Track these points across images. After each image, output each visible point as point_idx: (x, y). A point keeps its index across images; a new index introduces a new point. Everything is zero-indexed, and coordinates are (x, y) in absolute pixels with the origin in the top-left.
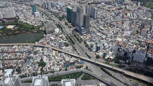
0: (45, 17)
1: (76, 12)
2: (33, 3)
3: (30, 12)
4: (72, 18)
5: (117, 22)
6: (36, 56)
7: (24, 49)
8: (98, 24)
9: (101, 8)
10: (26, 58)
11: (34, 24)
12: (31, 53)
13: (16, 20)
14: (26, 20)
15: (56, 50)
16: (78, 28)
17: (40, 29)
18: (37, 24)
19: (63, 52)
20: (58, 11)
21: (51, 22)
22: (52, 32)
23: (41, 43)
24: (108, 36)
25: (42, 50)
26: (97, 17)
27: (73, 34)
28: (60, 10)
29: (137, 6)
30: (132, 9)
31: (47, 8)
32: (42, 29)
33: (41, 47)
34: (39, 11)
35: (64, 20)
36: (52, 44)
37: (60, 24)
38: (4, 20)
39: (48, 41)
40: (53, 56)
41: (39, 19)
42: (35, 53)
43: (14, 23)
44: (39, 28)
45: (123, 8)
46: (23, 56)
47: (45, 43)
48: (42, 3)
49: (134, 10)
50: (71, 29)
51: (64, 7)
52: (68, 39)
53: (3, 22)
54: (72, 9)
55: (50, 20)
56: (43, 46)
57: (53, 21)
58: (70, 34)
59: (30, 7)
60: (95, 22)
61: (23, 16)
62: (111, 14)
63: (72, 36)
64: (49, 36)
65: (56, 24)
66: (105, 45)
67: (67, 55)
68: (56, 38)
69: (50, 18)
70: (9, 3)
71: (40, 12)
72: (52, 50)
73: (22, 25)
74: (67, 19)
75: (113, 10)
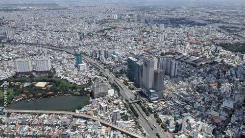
0: (94, 71)
1: (142, 65)
2: (78, 50)
3: (73, 63)
4: (136, 74)
5: (210, 85)
6: (74, 133)
7: (57, 120)
8: (177, 86)
9: (182, 61)
10: (58, 136)
11: (77, 82)
12: (66, 128)
13: (51, 75)
14: (66, 76)
15: (107, 126)
16: (144, 91)
17: (85, 89)
18: (81, 81)
19: (119, 130)
20: (114, 64)
21: (102, 80)
22: (103, 95)
23: (84, 111)
24: (195, 107)
25: (86, 123)
26: (176, 75)
27: (136, 99)
28: (117, 62)
29: (242, 59)
30: (234, 65)
31: (99, 59)
32: (88, 90)
33: (84, 118)
34: (86, 62)
35: (123, 76)
36: (102, 115)
37: (116, 82)
38: (33, 73)
39: (96, 109)
40: (101, 136)
41: (84, 74)
42: (74, 128)
43: (47, 79)
44: (83, 89)
45: (217, 63)
46: (54, 131)
47: (91, 112)
48: (92, 51)
49: (238, 66)
50: (134, 91)
51: (124, 57)
52: (127, 108)
53: (31, 77)
54: (136, 62)
55: (101, 76)
56: (87, 116)
57: (105, 78)
58: (131, 100)
59: (73, 57)
60: (172, 82)
61: (61, 68)
62: (199, 71)
63: (134, 103)
64: (98, 101)
65: (110, 83)
66: (190, 122)
67: (124, 135)
68: (108, 104)
69: (101, 73)
70: (43, 49)
71: (87, 64)
72: (100, 125)
73: (59, 83)
74: (126, 76)
75: (201, 65)
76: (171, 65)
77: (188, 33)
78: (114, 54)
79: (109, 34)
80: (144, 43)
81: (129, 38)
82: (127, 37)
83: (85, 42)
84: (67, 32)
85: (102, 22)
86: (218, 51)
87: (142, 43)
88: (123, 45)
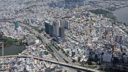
0: (26, 31)
1: (53, 25)
2: (15, 20)
3: (13, 28)
4: (50, 30)
5: (86, 31)
6: (19, 66)
7: (9, 60)
8: (71, 34)
9: (72, 21)
10: (10, 69)
11: (17, 38)
12: (14, 64)
13: (1, 36)
14: (10, 35)
15: (37, 59)
16: (55, 38)
17: (23, 41)
18: (20, 37)
19: (44, 60)
20: (37, 26)
21: (32, 35)
22: (33, 43)
23: (23, 54)
24: (80, 43)
25: (25, 60)
26: (70, 28)
27: (51, 43)
28: (39, 25)
29: (100, 17)
30: (97, 20)
31: (28, 24)
32: (24, 42)
33: (24, 57)
34: (21, 26)
35: (43, 32)
36: (34, 54)
37: (40, 36)
39: (30, 51)
40: (35, 65)
41: (21, 33)
42: (19, 63)
44: (21, 41)
45: (89, 20)
46: (7, 67)
47: (28, 53)
48: (23, 20)
49: (98, 21)
50: (50, 39)
52: (47, 48)
54: (49, 23)
55: (31, 33)
56: (25, 56)
57: (33, 34)
58: (49, 44)
59: (13, 24)
60: (68, 32)
61: (7, 31)
62: (81, 25)
63: (51, 45)
64: (31, 47)
65: (36, 36)
66: (79, 50)
67: (47, 62)
68: (36, 48)
69: (30, 31)
71: (22, 28)
72: (34, 59)
73: (6, 40)
74: (45, 32)
75: (82, 22)
76: (67, 23)
77: (74, 6)
78: (37, 20)
79: (32, 9)
80: (53, 13)
81: (44, 11)
82: (43, 10)
83: (19, 15)
84: (8, 10)
85: (27, 3)
86: (89, 14)
87: (51, 13)
88: (41, 15)
